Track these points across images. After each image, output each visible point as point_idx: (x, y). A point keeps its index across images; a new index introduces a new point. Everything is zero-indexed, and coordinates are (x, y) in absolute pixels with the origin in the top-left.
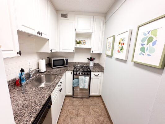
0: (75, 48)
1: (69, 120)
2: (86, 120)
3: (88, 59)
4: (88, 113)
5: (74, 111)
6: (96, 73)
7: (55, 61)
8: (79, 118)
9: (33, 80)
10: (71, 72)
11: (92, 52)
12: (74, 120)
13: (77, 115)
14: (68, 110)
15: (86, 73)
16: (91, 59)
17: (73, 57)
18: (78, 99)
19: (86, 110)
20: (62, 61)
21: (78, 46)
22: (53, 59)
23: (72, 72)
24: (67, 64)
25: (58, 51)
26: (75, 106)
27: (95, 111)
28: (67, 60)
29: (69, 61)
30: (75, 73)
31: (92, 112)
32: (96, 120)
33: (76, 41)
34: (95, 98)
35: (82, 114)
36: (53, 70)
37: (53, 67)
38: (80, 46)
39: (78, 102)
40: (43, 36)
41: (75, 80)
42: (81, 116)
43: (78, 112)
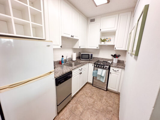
0: (99, 45)
1: (84, 96)
2: (96, 102)
3: (112, 55)
4: (101, 100)
5: (90, 94)
6: (116, 69)
7: (83, 55)
8: (91, 99)
9: (67, 63)
10: (92, 64)
11: (114, 49)
12: (87, 98)
13: (91, 97)
14: (86, 92)
15: (102, 67)
16: (115, 56)
17: (98, 53)
18: (96, 88)
19: (100, 98)
20: (88, 55)
21: (103, 43)
22: (81, 53)
23: (94, 64)
24: (91, 58)
25: (86, 48)
26: (92, 91)
27: (107, 102)
28: (92, 55)
29: (93, 56)
30: (95, 65)
31: (104, 100)
32: (104, 107)
33: (101, 39)
34: (113, 93)
35: (95, 98)
36: (81, 61)
37: (81, 59)
38: (104, 43)
39: (95, 90)
40: (74, 38)
41: (95, 71)
42: (93, 99)
43: (92, 95)
